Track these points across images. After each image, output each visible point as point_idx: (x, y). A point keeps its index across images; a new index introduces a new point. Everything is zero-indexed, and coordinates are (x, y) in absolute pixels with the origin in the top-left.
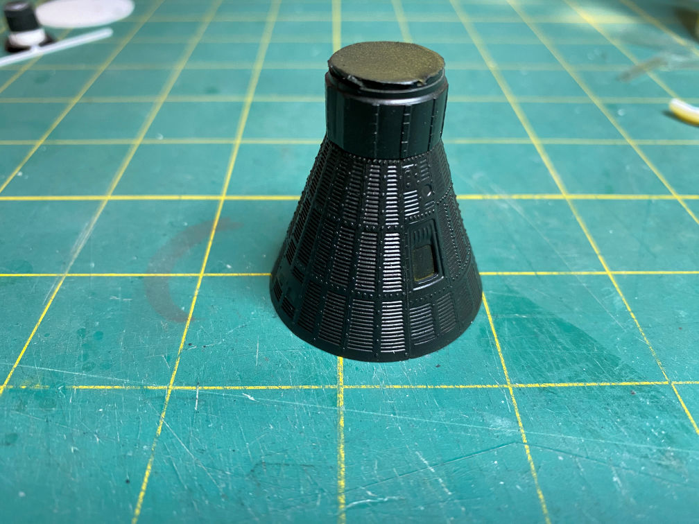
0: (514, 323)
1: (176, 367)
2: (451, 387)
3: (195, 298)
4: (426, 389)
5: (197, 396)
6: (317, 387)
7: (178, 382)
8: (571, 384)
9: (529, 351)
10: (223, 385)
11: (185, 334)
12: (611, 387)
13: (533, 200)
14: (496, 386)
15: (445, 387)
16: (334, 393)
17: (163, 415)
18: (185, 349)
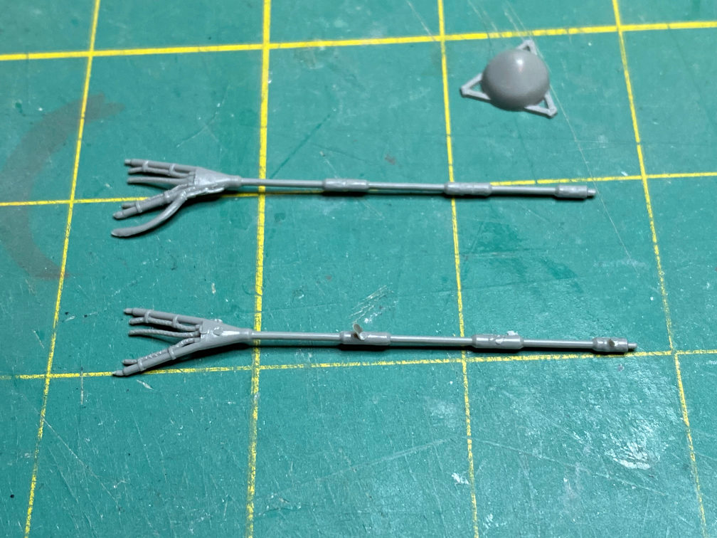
1: (53, 347)
3: (67, 242)
5: (82, 386)
6: (227, 369)
7: (57, 367)
10: (112, 370)
11: (59, 298)
13: (564, 37)
14: (447, 361)
16: (247, 376)
17: (43, 413)
18: (62, 321)
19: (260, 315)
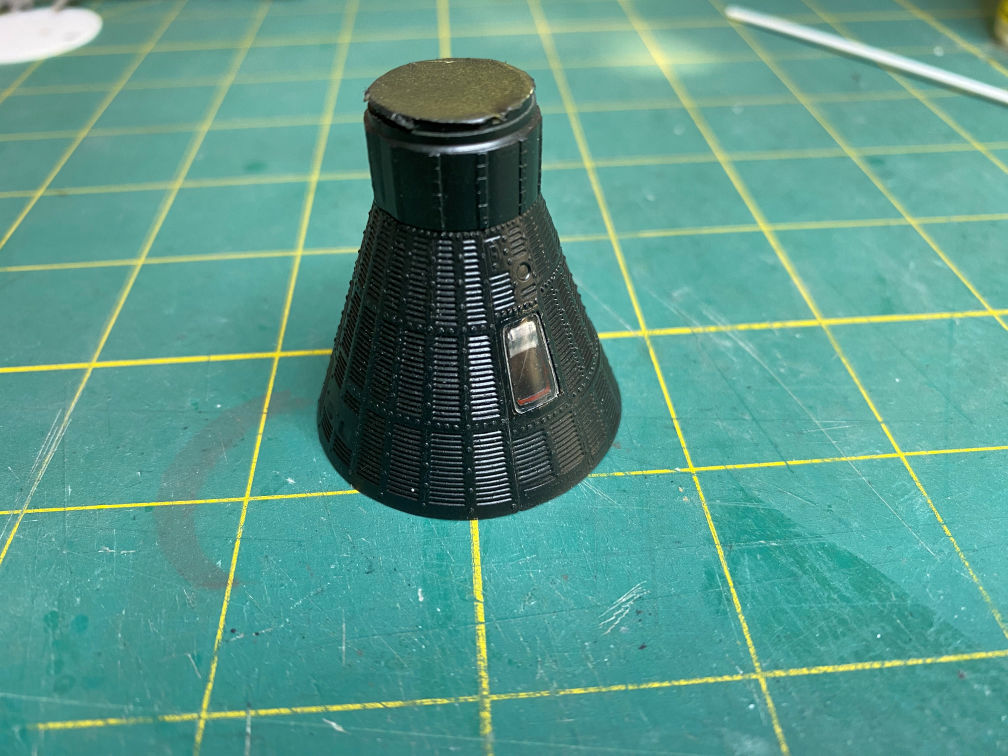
0: (759, 556)
1: (212, 676)
2: (666, 684)
3: (238, 543)
4: (626, 691)
5: (249, 730)
6: (445, 701)
7: (215, 705)
8: (860, 666)
9: (787, 607)
10: (289, 706)
11: (224, 612)
12: (926, 666)
13: (770, 331)
14: (738, 678)
15: (656, 685)
16: (474, 711)
18: (225, 640)
19: (482, 627)
